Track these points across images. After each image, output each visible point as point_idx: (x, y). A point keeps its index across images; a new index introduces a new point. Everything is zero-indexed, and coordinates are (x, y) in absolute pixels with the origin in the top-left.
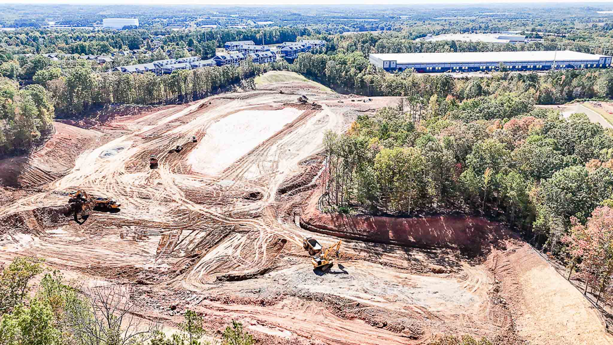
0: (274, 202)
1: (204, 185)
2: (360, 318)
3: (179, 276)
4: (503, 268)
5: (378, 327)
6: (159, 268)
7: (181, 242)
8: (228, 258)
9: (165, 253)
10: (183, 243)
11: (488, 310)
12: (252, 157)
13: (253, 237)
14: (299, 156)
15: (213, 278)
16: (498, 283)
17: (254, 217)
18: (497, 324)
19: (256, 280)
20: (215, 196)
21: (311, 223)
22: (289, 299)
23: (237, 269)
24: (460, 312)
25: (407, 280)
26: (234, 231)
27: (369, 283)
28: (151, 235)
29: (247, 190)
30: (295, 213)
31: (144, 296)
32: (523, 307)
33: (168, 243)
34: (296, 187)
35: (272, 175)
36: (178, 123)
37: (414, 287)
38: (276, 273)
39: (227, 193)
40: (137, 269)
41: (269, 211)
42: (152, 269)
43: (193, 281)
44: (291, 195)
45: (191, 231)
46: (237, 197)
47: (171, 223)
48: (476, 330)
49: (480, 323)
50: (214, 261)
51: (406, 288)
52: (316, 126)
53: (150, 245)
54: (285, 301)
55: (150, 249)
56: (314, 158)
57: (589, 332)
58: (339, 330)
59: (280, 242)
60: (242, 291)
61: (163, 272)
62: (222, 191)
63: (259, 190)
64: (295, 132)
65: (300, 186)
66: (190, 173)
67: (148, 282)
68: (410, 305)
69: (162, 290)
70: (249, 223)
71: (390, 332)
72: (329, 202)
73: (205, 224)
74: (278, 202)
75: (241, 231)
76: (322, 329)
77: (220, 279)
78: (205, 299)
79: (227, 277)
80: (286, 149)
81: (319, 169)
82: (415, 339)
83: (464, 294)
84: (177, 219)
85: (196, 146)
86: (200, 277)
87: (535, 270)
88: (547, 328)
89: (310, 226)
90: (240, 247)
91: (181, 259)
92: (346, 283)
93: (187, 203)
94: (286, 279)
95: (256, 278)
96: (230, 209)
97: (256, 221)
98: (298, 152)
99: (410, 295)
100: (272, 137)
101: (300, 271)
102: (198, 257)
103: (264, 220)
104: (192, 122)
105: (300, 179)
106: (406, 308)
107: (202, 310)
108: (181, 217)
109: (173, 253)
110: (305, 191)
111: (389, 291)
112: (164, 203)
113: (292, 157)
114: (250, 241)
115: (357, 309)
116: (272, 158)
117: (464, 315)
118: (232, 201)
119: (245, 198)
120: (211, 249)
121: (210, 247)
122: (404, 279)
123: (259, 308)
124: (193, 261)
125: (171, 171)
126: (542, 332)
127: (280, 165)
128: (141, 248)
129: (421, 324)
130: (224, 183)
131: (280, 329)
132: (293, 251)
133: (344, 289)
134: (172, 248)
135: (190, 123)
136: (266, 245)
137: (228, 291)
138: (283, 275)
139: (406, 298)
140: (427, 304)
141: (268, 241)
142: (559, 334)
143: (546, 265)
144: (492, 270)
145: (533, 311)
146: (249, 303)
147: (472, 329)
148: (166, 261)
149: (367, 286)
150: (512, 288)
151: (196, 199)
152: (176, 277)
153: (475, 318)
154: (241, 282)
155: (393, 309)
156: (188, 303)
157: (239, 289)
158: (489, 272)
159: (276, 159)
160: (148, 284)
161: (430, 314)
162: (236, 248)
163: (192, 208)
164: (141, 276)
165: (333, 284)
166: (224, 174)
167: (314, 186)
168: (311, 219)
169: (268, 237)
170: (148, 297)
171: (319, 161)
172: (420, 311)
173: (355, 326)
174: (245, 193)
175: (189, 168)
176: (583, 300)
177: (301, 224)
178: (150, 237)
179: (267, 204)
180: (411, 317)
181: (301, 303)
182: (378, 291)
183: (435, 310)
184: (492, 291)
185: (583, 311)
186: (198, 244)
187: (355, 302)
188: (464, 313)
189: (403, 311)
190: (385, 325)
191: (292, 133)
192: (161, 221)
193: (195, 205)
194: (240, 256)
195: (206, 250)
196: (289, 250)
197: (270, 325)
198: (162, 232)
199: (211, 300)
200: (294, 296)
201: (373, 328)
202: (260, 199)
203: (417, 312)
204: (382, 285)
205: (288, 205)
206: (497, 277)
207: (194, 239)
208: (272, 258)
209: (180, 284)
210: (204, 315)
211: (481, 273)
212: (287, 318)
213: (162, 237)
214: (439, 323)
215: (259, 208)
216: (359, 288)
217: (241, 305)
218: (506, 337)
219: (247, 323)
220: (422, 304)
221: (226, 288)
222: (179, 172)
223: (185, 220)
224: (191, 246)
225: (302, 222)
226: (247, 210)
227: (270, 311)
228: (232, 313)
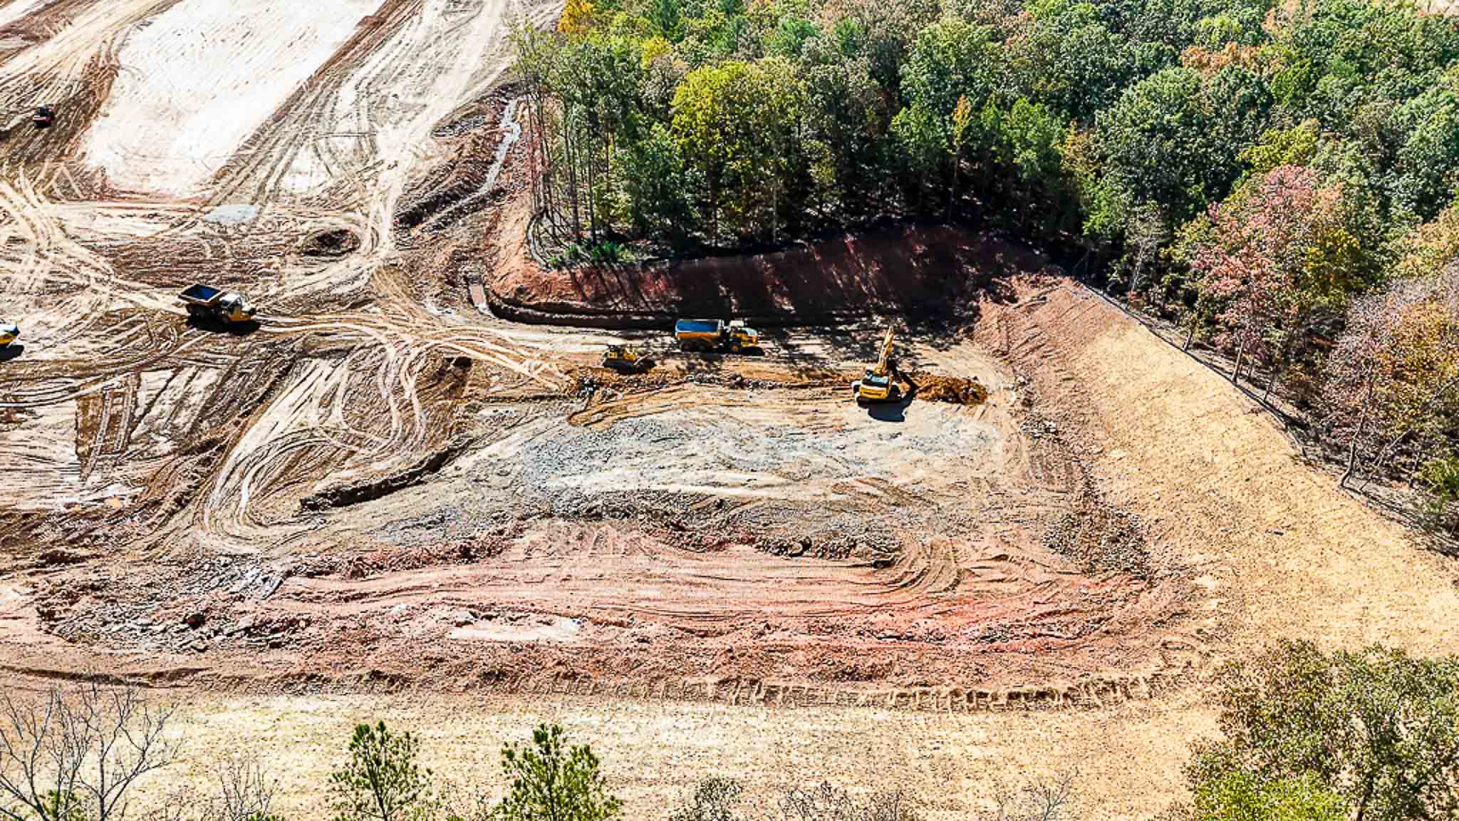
0: (397, 253)
1: (167, 227)
2: (741, 541)
3: (176, 517)
4: (1027, 347)
5: (792, 555)
6: (102, 500)
7: (147, 411)
8: (312, 436)
9: (104, 450)
10: (155, 411)
11: (1025, 457)
12: (290, 129)
13: (367, 363)
14: (428, 111)
15: (288, 504)
16: (1024, 384)
17: (354, 306)
18: (1056, 487)
19: (421, 488)
20: (209, 256)
21: (523, 299)
22: (539, 529)
23: (348, 463)
24: (968, 475)
25: (818, 415)
26: (304, 353)
27: (731, 443)
28: (41, 404)
29: (305, 227)
30: (466, 279)
31: (84, 602)
32: (1100, 434)
33: (106, 419)
34: (448, 203)
35: (366, 175)
36: (16, 42)
37: (842, 431)
38: (474, 457)
39: (246, 244)
40: (26, 516)
41: (390, 281)
42: (77, 508)
43: (227, 523)
44: (438, 227)
45: (169, 374)
46: (277, 250)
47: (96, 358)
48: (1015, 511)
49: (1017, 491)
50: (273, 453)
51: (823, 438)
52: (452, 18)
53: (49, 434)
54: (529, 537)
55: (53, 448)
56: (473, 114)
57: (1269, 472)
58: (697, 585)
59: (452, 366)
60: (390, 528)
61: (120, 512)
62: (228, 239)
63: (343, 225)
64: (395, 40)
65: (457, 198)
66: (106, 193)
67: (83, 552)
68: (845, 480)
69: (135, 570)
70: (342, 326)
71: (825, 562)
72: (554, 236)
73: (207, 346)
74: (407, 253)
75: (328, 353)
76: (652, 591)
77: (310, 506)
78: (289, 574)
79: (334, 495)
80: (384, 92)
81: (496, 143)
82: (888, 565)
83: (961, 427)
84: (110, 343)
85: (102, 109)
86: (243, 504)
87: (1106, 339)
88: (1169, 475)
89: (522, 310)
90: (337, 401)
91: (163, 461)
92: (673, 452)
93: (130, 289)
94: (507, 469)
95: (419, 483)
96: (272, 292)
97: (362, 316)
98: (421, 101)
99: (837, 454)
100: (332, 62)
101: (540, 440)
102: (222, 447)
103: (385, 311)
104: (61, 36)
105: (453, 177)
106: (837, 489)
107: (293, 608)
108: (123, 336)
109: (131, 448)
110: (475, 210)
111: (784, 454)
112: (50, 298)
113: (409, 115)
114: (360, 376)
115: (720, 518)
116: (349, 125)
117: (977, 481)
118: (268, 266)
119: (307, 253)
120: (251, 418)
121: (248, 413)
122: (811, 415)
123: (463, 571)
124: (206, 461)
125: (42, 197)
126: (1159, 488)
127: (380, 139)
128: (21, 450)
129: (887, 522)
130: (229, 213)
131: (541, 617)
132: (498, 389)
133: (673, 470)
134: (123, 433)
135: (56, 39)
136: (412, 382)
137: (348, 534)
138: (493, 460)
139: (832, 463)
140: (885, 467)
141: (416, 368)
142: (1200, 486)
143: (1125, 326)
144: (1004, 354)
145: (1126, 439)
146: (426, 561)
147: (1005, 510)
148: (117, 474)
149: (728, 449)
150: (1064, 392)
151: (153, 273)
152: (167, 520)
153: (1004, 483)
154: (378, 501)
155: (808, 498)
156: (241, 598)
157: (378, 523)
158: (997, 360)
159: (365, 127)
160: (83, 559)
161: (896, 491)
162: (328, 401)
163: (148, 303)
164: (49, 534)
165: (637, 460)
166: (218, 188)
167: (497, 194)
168: (520, 291)
169: (412, 357)
170: (102, 602)
171: (488, 118)
172: (873, 491)
173: (735, 564)
174: (301, 238)
175: (98, 180)
176: (1234, 395)
177: (492, 306)
178: (39, 411)
179: (377, 262)
180: (857, 509)
181: (576, 533)
182: (760, 456)
183: (905, 480)
184: (1020, 408)
185: (1242, 421)
186: (205, 409)
187: (712, 499)
188: (976, 474)
189: (833, 497)
190: (806, 546)
191: (389, 45)
192: (60, 357)
193: (155, 292)
194: (346, 426)
195: (237, 423)
196: (487, 386)
197: (509, 614)
198: (74, 390)
199: (310, 575)
200: (550, 516)
201: (779, 560)
202: (350, 251)
203: (868, 494)
204: (764, 441)
205: (441, 258)
206: (1017, 369)
207: (187, 395)
208: (440, 415)
209: (188, 540)
210: (302, 624)
211: (980, 365)
212: (551, 583)
213: (80, 403)
214: (927, 513)
215: (356, 278)
216: (710, 458)
217: (405, 574)
218: (1084, 514)
219: (444, 625)
220: (871, 471)
221: (339, 526)
222: (69, 195)
223: (138, 342)
224: (184, 419)
225: (497, 302)
226: (322, 286)
227: (494, 572)
228: (386, 601)
